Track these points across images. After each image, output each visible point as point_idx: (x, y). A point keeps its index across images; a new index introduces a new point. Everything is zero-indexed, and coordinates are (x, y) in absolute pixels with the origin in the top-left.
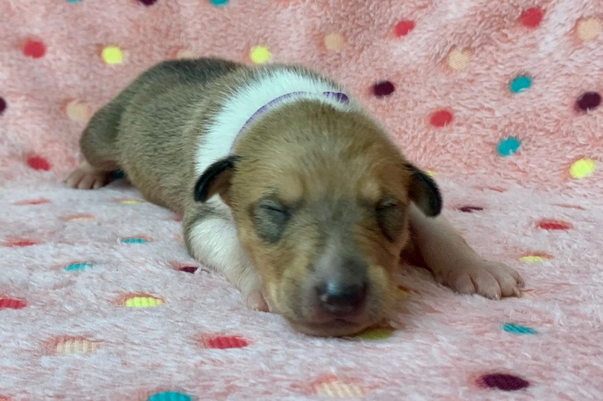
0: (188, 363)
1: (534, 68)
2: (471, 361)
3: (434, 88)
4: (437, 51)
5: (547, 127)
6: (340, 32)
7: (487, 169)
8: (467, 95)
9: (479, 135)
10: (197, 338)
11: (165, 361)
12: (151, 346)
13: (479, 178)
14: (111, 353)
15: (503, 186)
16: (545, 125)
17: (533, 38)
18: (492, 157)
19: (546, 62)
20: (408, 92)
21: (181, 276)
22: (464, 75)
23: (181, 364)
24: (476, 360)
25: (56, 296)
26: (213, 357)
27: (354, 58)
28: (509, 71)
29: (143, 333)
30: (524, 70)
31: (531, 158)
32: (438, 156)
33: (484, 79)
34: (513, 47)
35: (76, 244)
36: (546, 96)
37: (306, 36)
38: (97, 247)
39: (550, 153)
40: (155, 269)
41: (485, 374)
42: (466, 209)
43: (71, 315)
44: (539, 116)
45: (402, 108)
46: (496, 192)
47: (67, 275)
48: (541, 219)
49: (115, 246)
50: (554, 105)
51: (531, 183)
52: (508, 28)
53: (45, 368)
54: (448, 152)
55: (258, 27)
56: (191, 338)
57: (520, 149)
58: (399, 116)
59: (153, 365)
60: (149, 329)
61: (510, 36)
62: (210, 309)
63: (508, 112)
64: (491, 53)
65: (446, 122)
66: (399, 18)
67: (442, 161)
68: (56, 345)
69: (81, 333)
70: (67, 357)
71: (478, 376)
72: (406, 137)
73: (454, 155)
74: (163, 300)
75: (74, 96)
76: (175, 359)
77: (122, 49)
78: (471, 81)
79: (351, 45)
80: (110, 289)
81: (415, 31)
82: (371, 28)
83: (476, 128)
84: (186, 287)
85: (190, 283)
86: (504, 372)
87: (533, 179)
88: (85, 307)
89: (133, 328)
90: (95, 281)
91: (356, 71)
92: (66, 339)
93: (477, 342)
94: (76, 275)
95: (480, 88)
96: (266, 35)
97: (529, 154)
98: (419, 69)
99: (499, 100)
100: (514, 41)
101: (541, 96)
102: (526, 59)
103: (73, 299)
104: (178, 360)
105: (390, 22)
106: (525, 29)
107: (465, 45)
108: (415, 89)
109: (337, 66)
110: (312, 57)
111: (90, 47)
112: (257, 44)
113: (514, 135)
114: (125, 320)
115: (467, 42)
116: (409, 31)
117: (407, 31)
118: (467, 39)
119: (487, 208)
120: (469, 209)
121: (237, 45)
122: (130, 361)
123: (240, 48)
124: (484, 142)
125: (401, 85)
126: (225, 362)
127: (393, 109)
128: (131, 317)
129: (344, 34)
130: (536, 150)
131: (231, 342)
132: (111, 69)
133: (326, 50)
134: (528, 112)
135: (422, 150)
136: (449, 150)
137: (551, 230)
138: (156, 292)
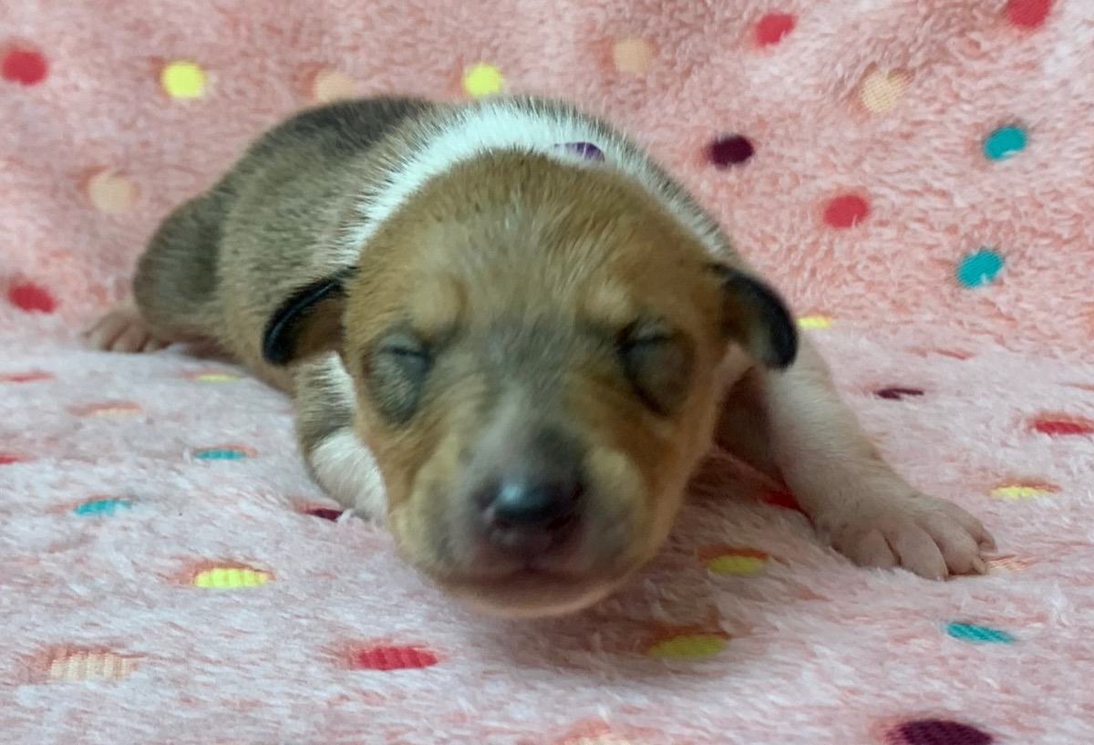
0: (313, 699)
1: (1034, 110)
2: (879, 696)
3: (832, 149)
4: (840, 75)
5: (1057, 230)
6: (644, 34)
7: (937, 313)
8: (899, 164)
9: (923, 245)
10: (335, 649)
11: (269, 694)
12: (242, 665)
13: (920, 331)
14: (159, 680)
15: (967, 348)
16: (1053, 224)
17: (1031, 49)
18: (946, 289)
19: (1056, 97)
20: (781, 157)
21: (311, 527)
22: (892, 125)
23: (301, 702)
24: (888, 693)
25: (54, 565)
26: (365, 687)
27: (672, 89)
28: (983, 116)
29: (227, 640)
30: (1013, 115)
31: (1023, 292)
32: (839, 287)
33: (932, 132)
34: (990, 67)
35: (100, 460)
36: (1057, 168)
37: (577, 42)
38: (143, 467)
39: (1063, 282)
40: (256, 512)
41: (906, 721)
42: (890, 393)
43: (83, 603)
44: (1041, 206)
45: (769, 189)
46: (952, 359)
47: (79, 523)
48: (1038, 414)
49: (178, 466)
50: (1070, 185)
51: (1023, 340)
52: (981, 30)
53: (25, 710)
54: (860, 279)
55: (479, 24)
56: (324, 650)
57: (1002, 273)
58: (761, 206)
59: (243, 703)
60: (240, 631)
61: (985, 46)
62: (367, 593)
63: (980, 198)
64: (947, 80)
65: (855, 217)
66: (764, 9)
67: (847, 296)
68: (50, 663)
69: (101, 638)
70: (70, 687)
71: (891, 725)
72: (774, 247)
73: (870, 285)
74: (271, 574)
75: (104, 162)
76: (288, 690)
77: (204, 67)
78: (907, 137)
79: (667, 63)
80: (165, 551)
81: (796, 34)
82: (706, 28)
83: (915, 231)
84: (320, 549)
85: (327, 540)
86: (945, 718)
87: (1027, 333)
88: (111, 589)
89: (205, 628)
90: (135, 535)
91: (676, 115)
92: (71, 651)
93: (895, 656)
94: (97, 524)
95: (924, 149)
96: (495, 43)
97: (1020, 284)
98: (804, 111)
99: (960, 175)
100: (994, 55)
101: (1045, 166)
102: (1018, 92)
103: (88, 573)
104: (295, 692)
105: (745, 17)
106: (1016, 32)
107: (896, 64)
108: (795, 152)
109: (637, 106)
110: (588, 86)
111: (138, 64)
112: (477, 60)
113: (991, 245)
114: (191, 614)
115: (899, 57)
116: (783, 34)
117: (779, 35)
118: (899, 52)
119: (932, 391)
120: (896, 393)
121: (436, 62)
122: (196, 695)
123: (443, 66)
124: (932, 259)
125: (768, 144)
126: (388, 697)
127: (751, 191)
128: (205, 608)
129: (652, 40)
130: (1035, 276)
131: (404, 657)
132: (181, 108)
133: (615, 72)
134: (1020, 198)
135: (806, 275)
136: (861, 274)
137: (1056, 434)
138: (258, 557)
